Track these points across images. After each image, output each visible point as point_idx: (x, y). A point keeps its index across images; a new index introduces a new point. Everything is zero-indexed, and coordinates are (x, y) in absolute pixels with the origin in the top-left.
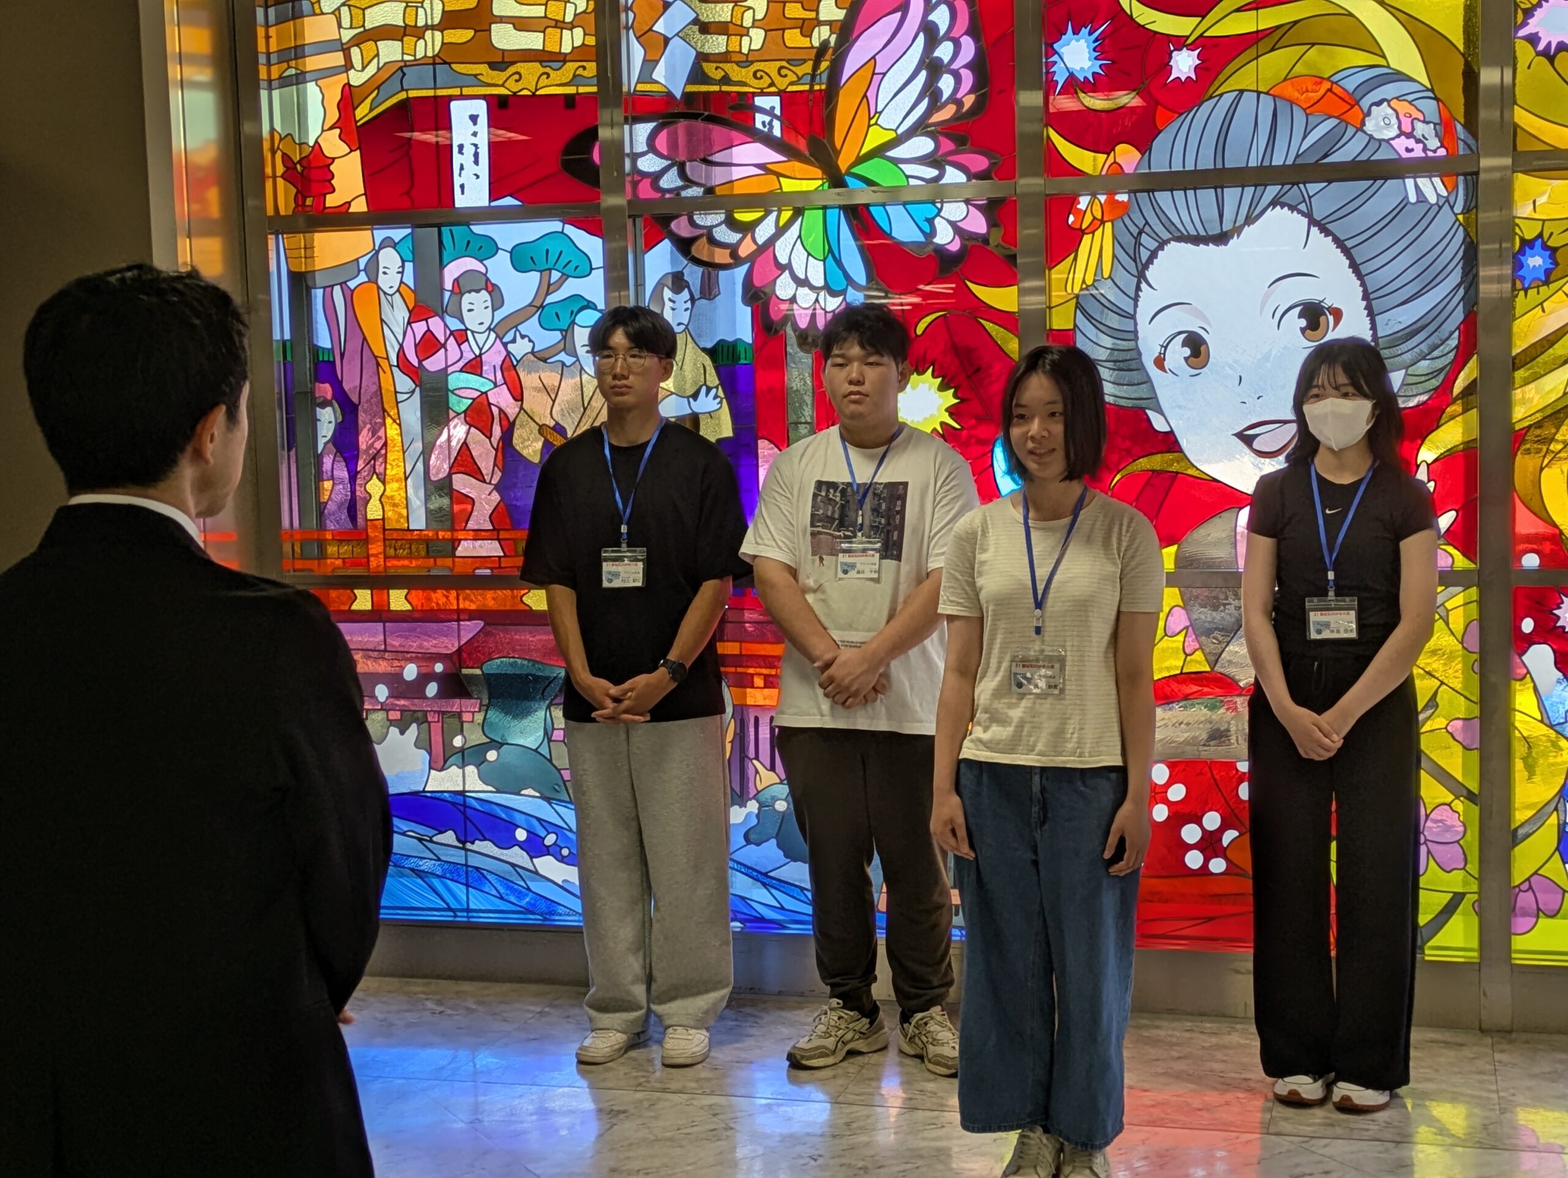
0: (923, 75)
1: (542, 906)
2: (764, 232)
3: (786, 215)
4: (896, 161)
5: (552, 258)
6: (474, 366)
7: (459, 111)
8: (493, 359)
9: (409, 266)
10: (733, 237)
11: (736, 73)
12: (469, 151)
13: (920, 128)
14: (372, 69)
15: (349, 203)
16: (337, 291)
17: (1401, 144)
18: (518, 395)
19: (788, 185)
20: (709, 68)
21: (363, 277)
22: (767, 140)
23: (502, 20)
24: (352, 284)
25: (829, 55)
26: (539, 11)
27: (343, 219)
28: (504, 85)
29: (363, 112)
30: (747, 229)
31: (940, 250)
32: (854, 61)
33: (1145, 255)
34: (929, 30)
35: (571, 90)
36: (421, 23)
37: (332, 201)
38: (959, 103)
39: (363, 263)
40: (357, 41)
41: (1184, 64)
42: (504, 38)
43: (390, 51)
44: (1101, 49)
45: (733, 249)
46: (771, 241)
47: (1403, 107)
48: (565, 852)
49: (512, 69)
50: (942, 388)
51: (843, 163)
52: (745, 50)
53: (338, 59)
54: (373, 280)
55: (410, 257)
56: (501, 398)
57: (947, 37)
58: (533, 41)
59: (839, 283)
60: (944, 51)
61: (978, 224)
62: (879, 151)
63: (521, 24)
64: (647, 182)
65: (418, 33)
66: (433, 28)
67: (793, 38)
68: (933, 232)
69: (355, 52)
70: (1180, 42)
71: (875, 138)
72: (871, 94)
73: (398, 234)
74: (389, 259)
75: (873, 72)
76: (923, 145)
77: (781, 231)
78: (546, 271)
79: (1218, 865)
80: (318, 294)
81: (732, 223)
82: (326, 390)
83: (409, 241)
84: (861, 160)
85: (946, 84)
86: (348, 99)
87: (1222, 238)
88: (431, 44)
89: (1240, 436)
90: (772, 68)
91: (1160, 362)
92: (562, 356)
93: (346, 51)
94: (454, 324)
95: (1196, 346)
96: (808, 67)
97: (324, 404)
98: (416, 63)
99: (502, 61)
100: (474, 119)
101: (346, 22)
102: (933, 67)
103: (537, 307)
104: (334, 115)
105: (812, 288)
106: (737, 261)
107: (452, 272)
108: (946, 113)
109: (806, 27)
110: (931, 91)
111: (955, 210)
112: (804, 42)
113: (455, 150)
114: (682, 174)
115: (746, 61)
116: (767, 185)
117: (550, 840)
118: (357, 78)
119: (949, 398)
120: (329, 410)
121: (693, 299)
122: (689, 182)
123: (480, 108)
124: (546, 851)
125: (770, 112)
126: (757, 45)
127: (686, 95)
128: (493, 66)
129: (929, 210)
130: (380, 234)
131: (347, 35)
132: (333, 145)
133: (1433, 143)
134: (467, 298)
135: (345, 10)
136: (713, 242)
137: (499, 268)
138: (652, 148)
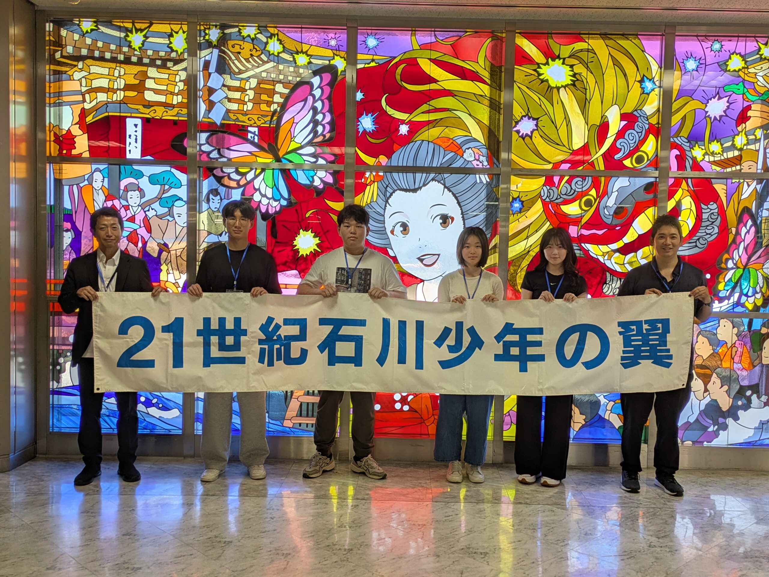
0: (311, 125)
1: (150, 427)
2: (250, 176)
3: (258, 171)
4: (300, 155)
5: (166, 180)
6: (132, 219)
7: (130, 123)
8: (140, 217)
9: (106, 180)
10: (238, 177)
11: (241, 118)
12: (133, 137)
13: (310, 143)
14: (94, 103)
15: (82, 154)
16: (75, 188)
17: (475, 163)
18: (149, 230)
19: (260, 160)
20: (231, 115)
21: (86, 182)
22: (253, 143)
23: (149, 89)
24: (81, 185)
25: (277, 114)
26: (164, 88)
27: (78, 159)
28: (149, 114)
29: (89, 119)
30: (244, 175)
31: (316, 187)
32: (286, 117)
33: (388, 194)
34: (314, 109)
35: (176, 118)
36: (115, 87)
37: (74, 152)
38: (324, 136)
39: (86, 177)
40: (89, 92)
41: (404, 129)
42: (149, 96)
43: (102, 97)
44: (376, 122)
45: (238, 182)
46: (253, 180)
47: (476, 151)
48: (161, 406)
49: (152, 108)
50: (315, 237)
51: (281, 154)
52: (245, 110)
53: (80, 98)
54: (91, 184)
55: (107, 176)
56: (143, 232)
57: (321, 112)
58: (162, 98)
59: (278, 197)
60: (319, 117)
61: (330, 179)
62: (295, 151)
63: (156, 92)
64: (205, 155)
65: (114, 91)
66: (120, 90)
67: (264, 107)
68: (313, 181)
69: (87, 96)
70: (403, 122)
71: (293, 146)
72: (292, 130)
73: (102, 167)
74: (98, 176)
75: (293, 122)
76: (310, 150)
77: (256, 177)
78: (163, 185)
79: (406, 408)
80: (66, 188)
81: (237, 172)
82: (68, 225)
83: (107, 170)
84: (288, 153)
85: (320, 129)
86: (83, 114)
87: (415, 190)
88: (120, 96)
89: (419, 259)
90: (255, 117)
91: (392, 232)
92: (168, 217)
93: (83, 95)
94: (124, 203)
95: (405, 227)
96: (269, 118)
97: (67, 230)
98: (113, 102)
99: (149, 105)
100: (136, 126)
101: (84, 84)
102: (315, 123)
103: (159, 198)
104: (77, 119)
105: (268, 198)
106: (239, 186)
107: (124, 183)
108: (320, 139)
109: (269, 104)
110: (314, 131)
111: (322, 174)
112: (268, 109)
113: (128, 137)
114: (219, 153)
115: (245, 114)
116: (252, 159)
117: (154, 401)
118: (87, 106)
119: (317, 241)
120: (69, 233)
121: (221, 199)
122: (222, 156)
123: (139, 122)
124: (153, 405)
125: (254, 133)
126: (249, 108)
127: (221, 124)
128: (144, 106)
129: (312, 173)
130: (94, 167)
131: (84, 89)
132: (76, 131)
133: (486, 163)
134: (130, 193)
135: (83, 80)
136: (230, 178)
137: (144, 183)
138: (208, 142)
